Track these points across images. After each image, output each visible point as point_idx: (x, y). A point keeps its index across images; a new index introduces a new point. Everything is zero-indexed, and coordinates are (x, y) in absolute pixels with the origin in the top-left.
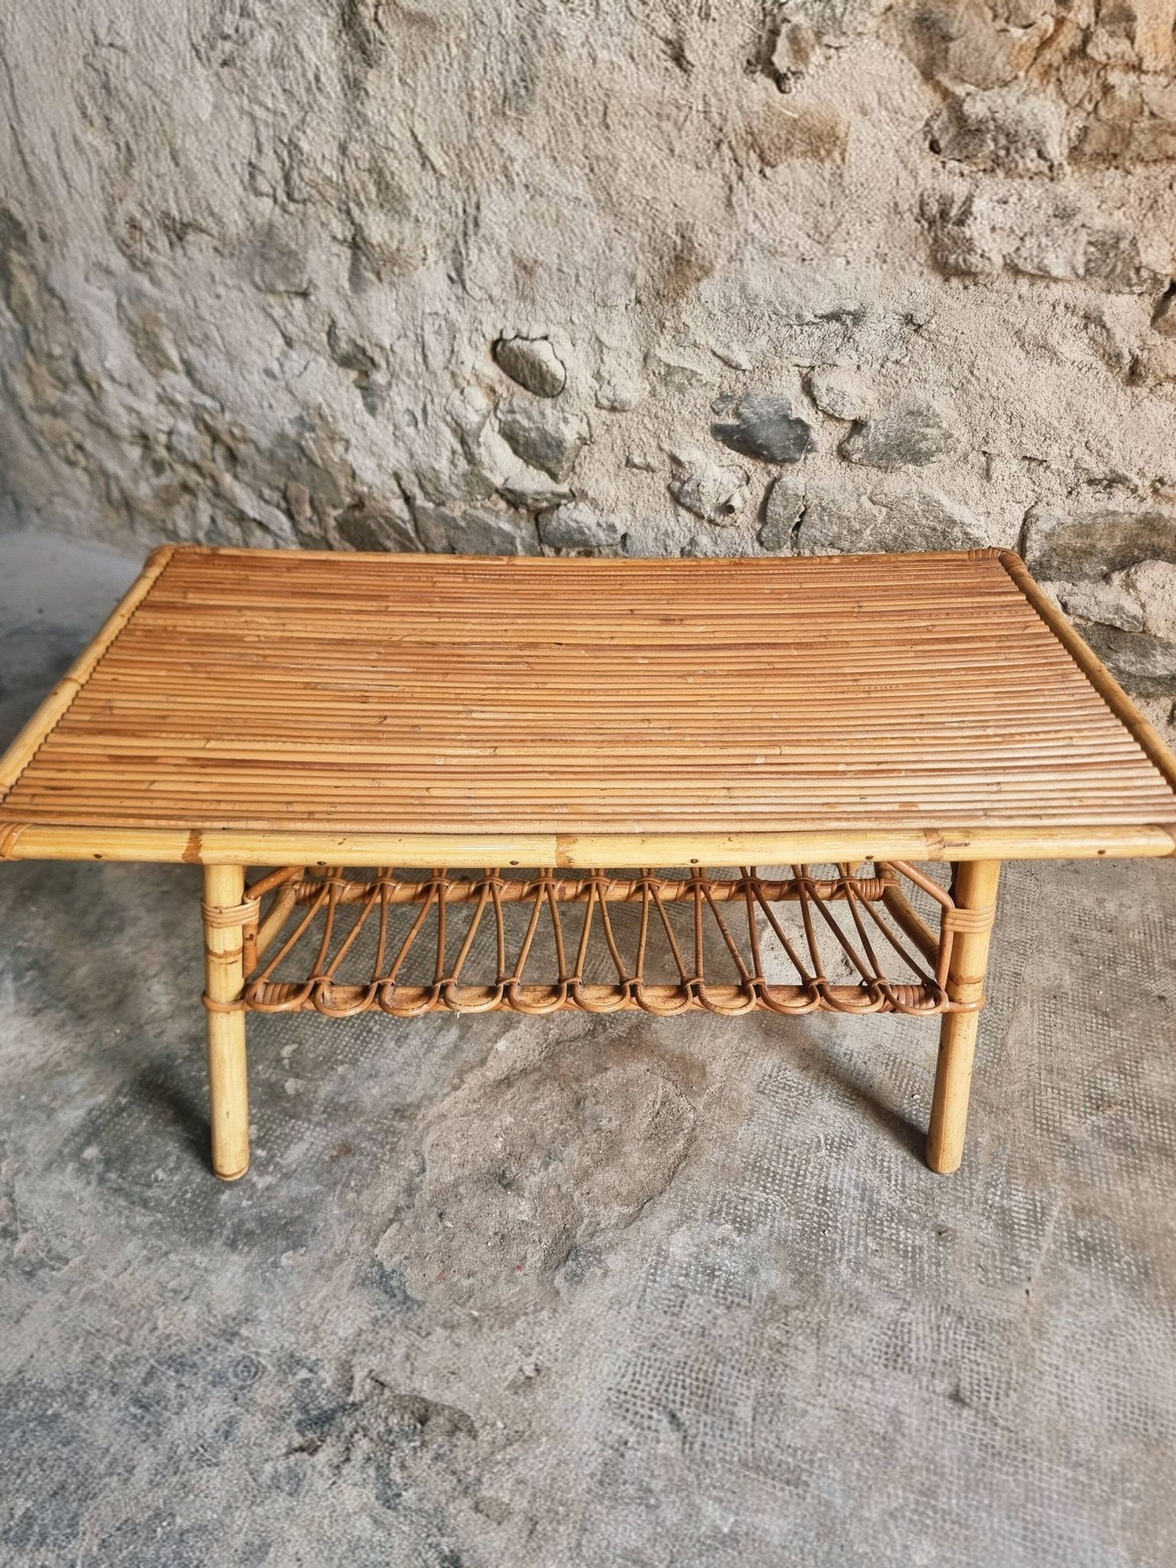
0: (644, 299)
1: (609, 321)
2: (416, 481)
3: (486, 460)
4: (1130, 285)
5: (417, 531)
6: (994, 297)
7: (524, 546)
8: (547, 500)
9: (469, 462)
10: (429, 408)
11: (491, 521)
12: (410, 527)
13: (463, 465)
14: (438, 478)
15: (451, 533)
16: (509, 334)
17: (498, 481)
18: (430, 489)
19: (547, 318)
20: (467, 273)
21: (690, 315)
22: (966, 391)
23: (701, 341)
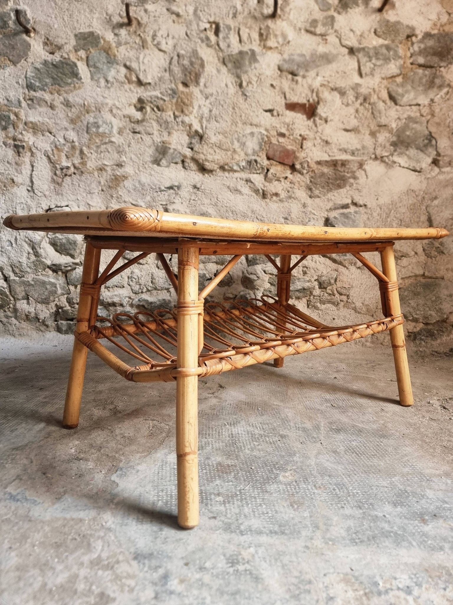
0: (104, 189)
1: (92, 198)
2: (11, 269)
3: (43, 254)
4: (256, 170)
5: (10, 291)
6: (219, 178)
7: (61, 288)
8: (70, 266)
9: (36, 256)
10: (18, 237)
11: (46, 279)
12: (7, 291)
13: (33, 258)
14: (21, 266)
15: (27, 289)
16: (53, 206)
17: (49, 263)
18: (17, 271)
19: (68, 200)
20: (35, 187)
21: (121, 192)
22: (217, 206)
23: (127, 200)
